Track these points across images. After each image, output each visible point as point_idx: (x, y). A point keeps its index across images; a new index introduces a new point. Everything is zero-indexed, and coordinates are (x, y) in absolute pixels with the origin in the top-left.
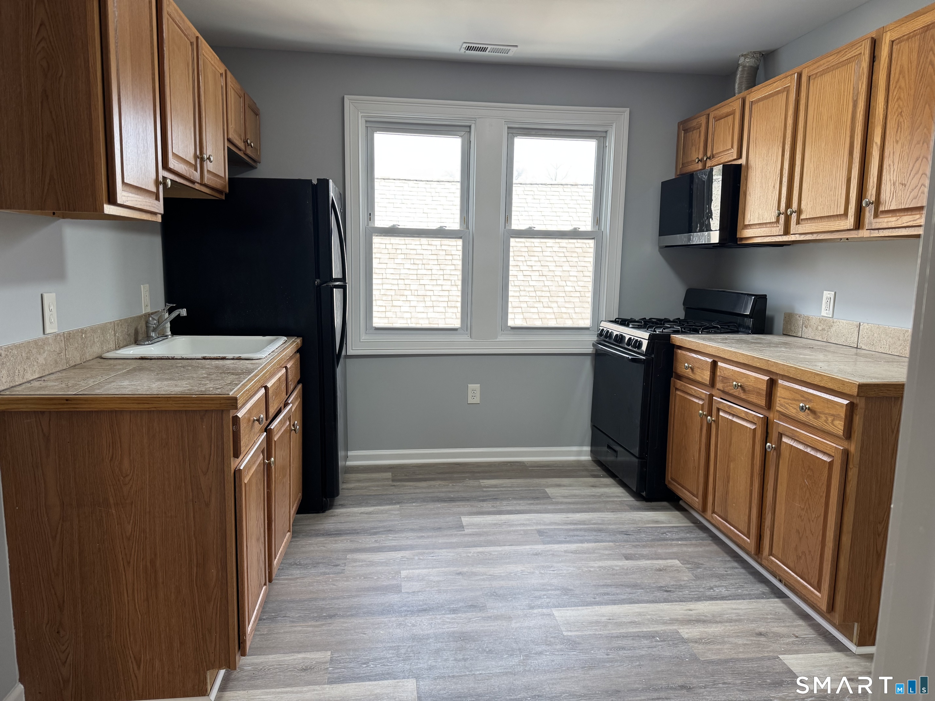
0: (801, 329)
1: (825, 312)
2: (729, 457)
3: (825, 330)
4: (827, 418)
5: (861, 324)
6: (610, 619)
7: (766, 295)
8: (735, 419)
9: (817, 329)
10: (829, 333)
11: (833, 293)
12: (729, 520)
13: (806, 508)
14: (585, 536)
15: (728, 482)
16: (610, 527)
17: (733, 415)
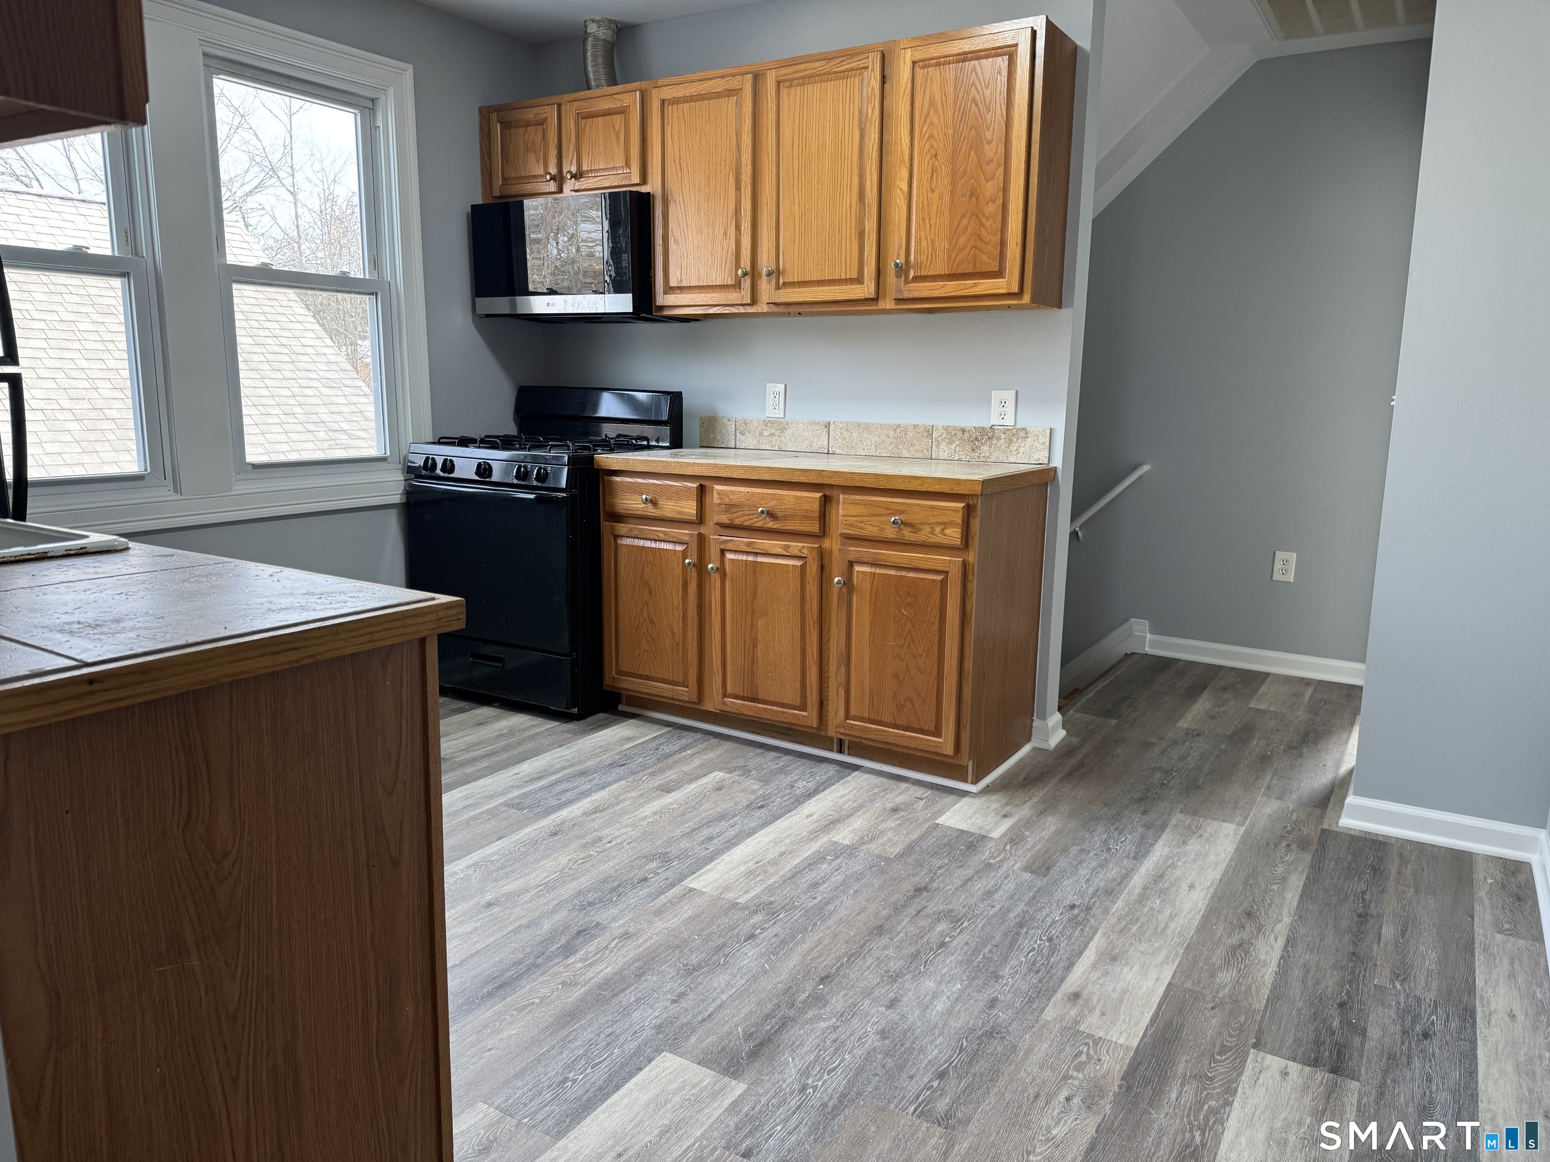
0: (733, 437)
1: (773, 410)
2: (753, 613)
3: (775, 435)
4: (932, 528)
5: (831, 423)
6: (757, 862)
7: (681, 393)
8: (760, 559)
9: (761, 434)
10: (782, 438)
11: (783, 385)
12: (760, 697)
13: (907, 643)
14: (577, 787)
15: (755, 646)
16: (589, 764)
17: (756, 554)
